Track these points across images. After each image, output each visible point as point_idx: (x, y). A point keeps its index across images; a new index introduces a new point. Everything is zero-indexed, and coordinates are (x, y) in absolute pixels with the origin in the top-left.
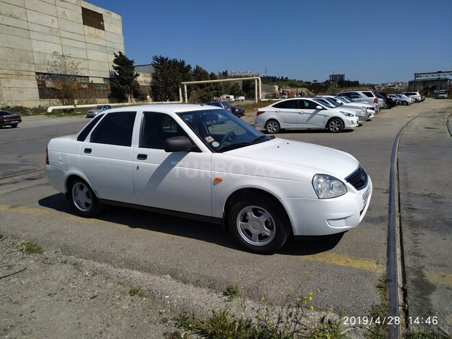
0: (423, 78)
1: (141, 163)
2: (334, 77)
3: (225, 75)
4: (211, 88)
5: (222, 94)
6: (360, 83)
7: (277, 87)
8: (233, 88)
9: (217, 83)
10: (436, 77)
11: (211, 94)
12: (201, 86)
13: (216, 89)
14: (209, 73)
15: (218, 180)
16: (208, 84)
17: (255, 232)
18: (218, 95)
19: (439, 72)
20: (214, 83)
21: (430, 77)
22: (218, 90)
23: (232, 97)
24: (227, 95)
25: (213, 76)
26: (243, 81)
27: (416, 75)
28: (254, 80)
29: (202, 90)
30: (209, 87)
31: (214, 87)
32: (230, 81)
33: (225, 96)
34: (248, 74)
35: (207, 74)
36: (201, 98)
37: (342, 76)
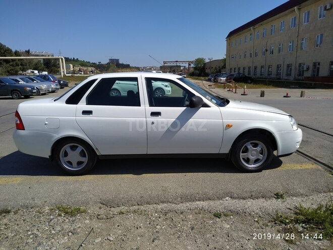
0: (169, 64)
1: (155, 119)
2: (112, 61)
3: (28, 53)
4: (16, 63)
5: (28, 69)
6: (130, 66)
7: (71, 66)
8: (36, 64)
9: (22, 60)
10: (175, 64)
11: (18, 68)
12: (7, 61)
13: (21, 65)
14: (14, 51)
15: (229, 126)
16: (13, 60)
17: (252, 158)
18: (24, 70)
19: (176, 61)
20: (19, 60)
21: (172, 64)
22: (24, 65)
23: (36, 72)
24: (31, 70)
25: (17, 54)
26: (44, 59)
27: (165, 62)
28: (58, 59)
29: (8, 65)
30: (14, 63)
31: (19, 63)
32: (33, 59)
33: (29, 71)
34: (43, 54)
35: (11, 51)
36: (8, 72)
37: (117, 60)
